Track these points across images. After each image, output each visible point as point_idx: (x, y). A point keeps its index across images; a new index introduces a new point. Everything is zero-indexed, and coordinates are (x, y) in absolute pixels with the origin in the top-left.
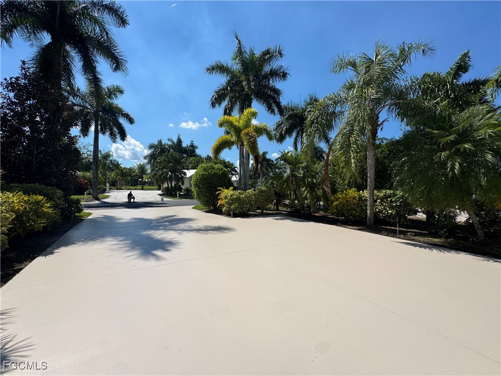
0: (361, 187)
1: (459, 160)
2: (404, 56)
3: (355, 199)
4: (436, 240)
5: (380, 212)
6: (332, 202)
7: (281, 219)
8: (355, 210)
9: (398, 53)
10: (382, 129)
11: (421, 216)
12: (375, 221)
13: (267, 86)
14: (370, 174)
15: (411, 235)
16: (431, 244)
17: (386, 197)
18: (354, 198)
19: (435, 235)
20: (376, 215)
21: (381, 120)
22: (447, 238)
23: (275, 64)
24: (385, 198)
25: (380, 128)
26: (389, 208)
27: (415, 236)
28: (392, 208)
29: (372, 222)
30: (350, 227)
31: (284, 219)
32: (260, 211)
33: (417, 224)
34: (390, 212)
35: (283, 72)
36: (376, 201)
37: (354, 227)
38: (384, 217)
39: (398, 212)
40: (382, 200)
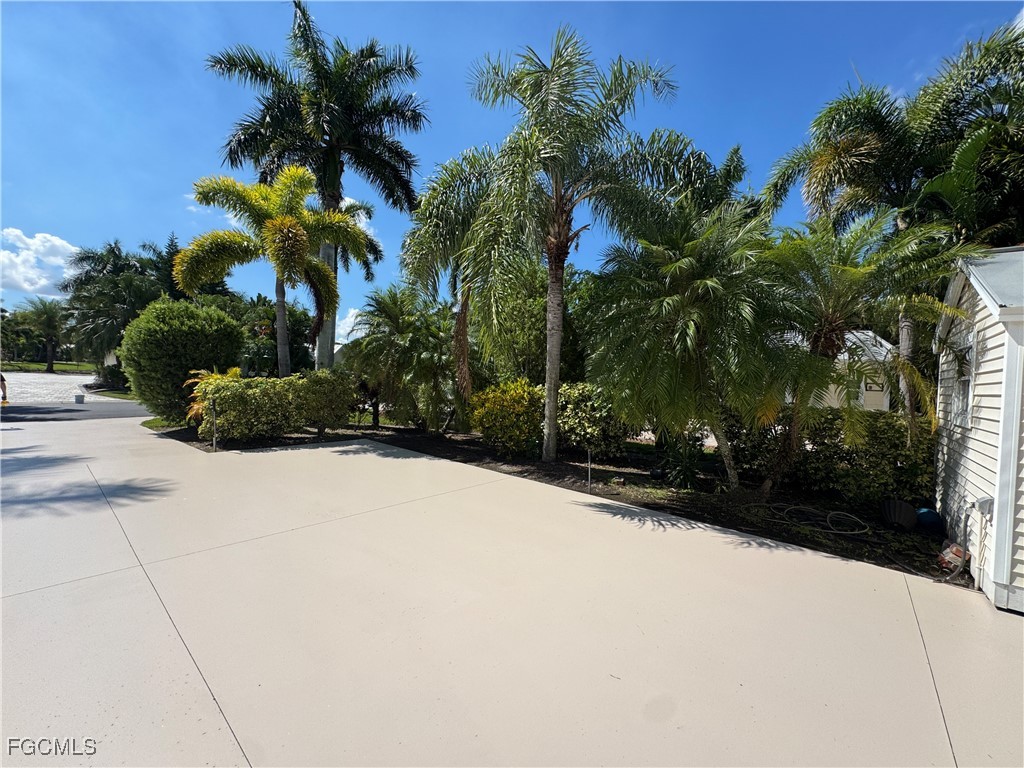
0: (537, 378)
1: (695, 317)
2: (621, 90)
3: (519, 402)
4: (659, 494)
5: (572, 430)
6: (474, 409)
8: (519, 428)
9: (609, 78)
10: (577, 246)
11: (648, 437)
12: (558, 451)
13: (379, 139)
14: (553, 346)
15: (618, 483)
16: (646, 505)
17: (585, 398)
18: (518, 400)
19: (659, 480)
20: (561, 437)
21: (575, 226)
22: (680, 486)
23: (398, 89)
24: (583, 401)
25: (574, 244)
26: (589, 421)
27: (624, 484)
28: (594, 422)
29: (553, 455)
30: (505, 467)
33: (640, 456)
34: (589, 430)
35: (414, 111)
36: (564, 408)
37: (515, 469)
38: (578, 442)
39: (603, 430)
40: (577, 405)
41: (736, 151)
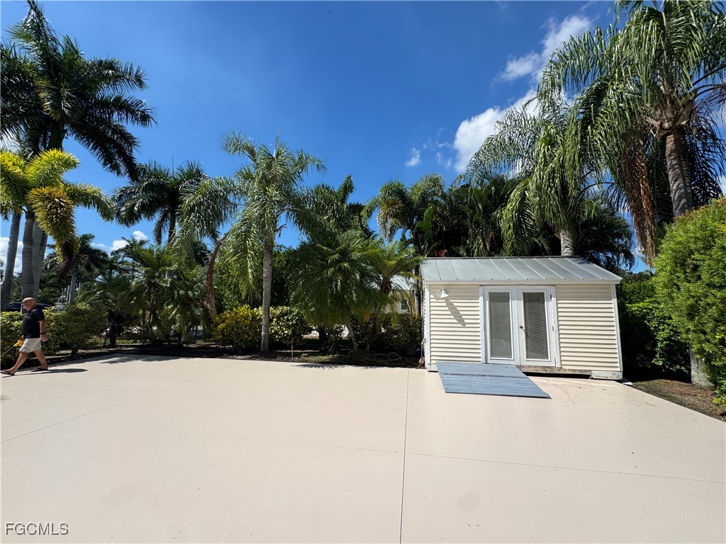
0: (256, 304)
2: (302, 164)
3: (247, 319)
4: (325, 358)
5: (276, 333)
6: (217, 324)
7: (121, 361)
8: (247, 334)
9: (297, 158)
10: (280, 235)
11: (315, 334)
12: (270, 346)
13: (108, 123)
14: (266, 286)
15: (305, 356)
16: (321, 363)
17: (283, 315)
18: (246, 318)
19: (324, 353)
20: (271, 337)
21: (279, 224)
22: (333, 354)
24: (282, 316)
25: (278, 233)
26: (286, 328)
27: (308, 356)
28: (288, 327)
29: (267, 347)
30: (239, 357)
31: (130, 360)
32: (70, 352)
33: (311, 344)
34: (286, 332)
36: (271, 321)
37: (246, 357)
38: (280, 339)
39: (293, 331)
40: (278, 318)
41: (349, 178)
